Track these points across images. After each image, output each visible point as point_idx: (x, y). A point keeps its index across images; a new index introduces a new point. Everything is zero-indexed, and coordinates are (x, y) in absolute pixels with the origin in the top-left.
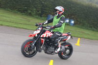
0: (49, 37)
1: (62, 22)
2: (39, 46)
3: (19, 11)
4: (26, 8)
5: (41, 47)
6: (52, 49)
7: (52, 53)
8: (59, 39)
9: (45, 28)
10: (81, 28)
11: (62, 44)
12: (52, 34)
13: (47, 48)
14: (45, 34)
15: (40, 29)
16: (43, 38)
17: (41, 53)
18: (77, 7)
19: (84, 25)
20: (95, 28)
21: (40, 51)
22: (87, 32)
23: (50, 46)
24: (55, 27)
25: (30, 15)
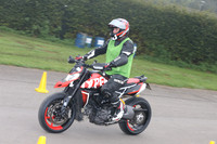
0: (99, 87)
1: (128, 53)
2: (78, 107)
3: (12, 27)
4: (27, 19)
5: (83, 110)
6: (105, 113)
7: (105, 122)
8: (122, 91)
9: (91, 67)
10: (153, 61)
11: (127, 103)
12: (106, 81)
13: (95, 111)
14: (91, 81)
15: (79, 69)
16: (86, 89)
17: (82, 122)
18: (143, 15)
19: (158, 54)
20: (184, 60)
21: (80, 119)
22: (163, 69)
23: (102, 106)
24: (113, 65)
25: (37, 34)
